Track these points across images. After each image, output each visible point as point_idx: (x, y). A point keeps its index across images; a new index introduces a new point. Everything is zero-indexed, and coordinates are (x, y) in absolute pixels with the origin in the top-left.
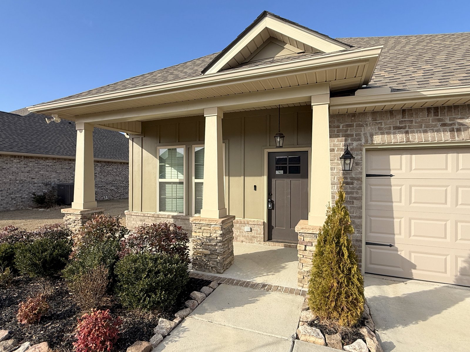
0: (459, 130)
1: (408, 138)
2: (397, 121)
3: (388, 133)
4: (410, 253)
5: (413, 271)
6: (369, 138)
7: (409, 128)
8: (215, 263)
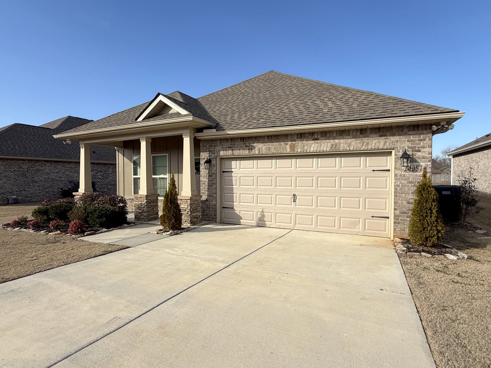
0: (251, 149)
1: (233, 153)
2: (229, 144)
3: (226, 150)
4: (240, 211)
5: (241, 220)
6: (218, 153)
7: (234, 148)
8: (144, 216)
